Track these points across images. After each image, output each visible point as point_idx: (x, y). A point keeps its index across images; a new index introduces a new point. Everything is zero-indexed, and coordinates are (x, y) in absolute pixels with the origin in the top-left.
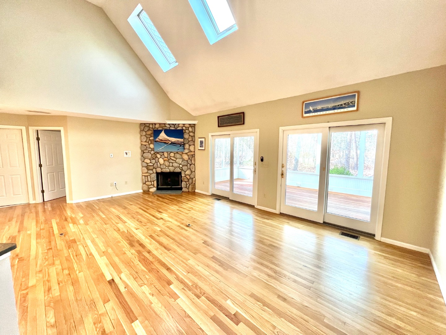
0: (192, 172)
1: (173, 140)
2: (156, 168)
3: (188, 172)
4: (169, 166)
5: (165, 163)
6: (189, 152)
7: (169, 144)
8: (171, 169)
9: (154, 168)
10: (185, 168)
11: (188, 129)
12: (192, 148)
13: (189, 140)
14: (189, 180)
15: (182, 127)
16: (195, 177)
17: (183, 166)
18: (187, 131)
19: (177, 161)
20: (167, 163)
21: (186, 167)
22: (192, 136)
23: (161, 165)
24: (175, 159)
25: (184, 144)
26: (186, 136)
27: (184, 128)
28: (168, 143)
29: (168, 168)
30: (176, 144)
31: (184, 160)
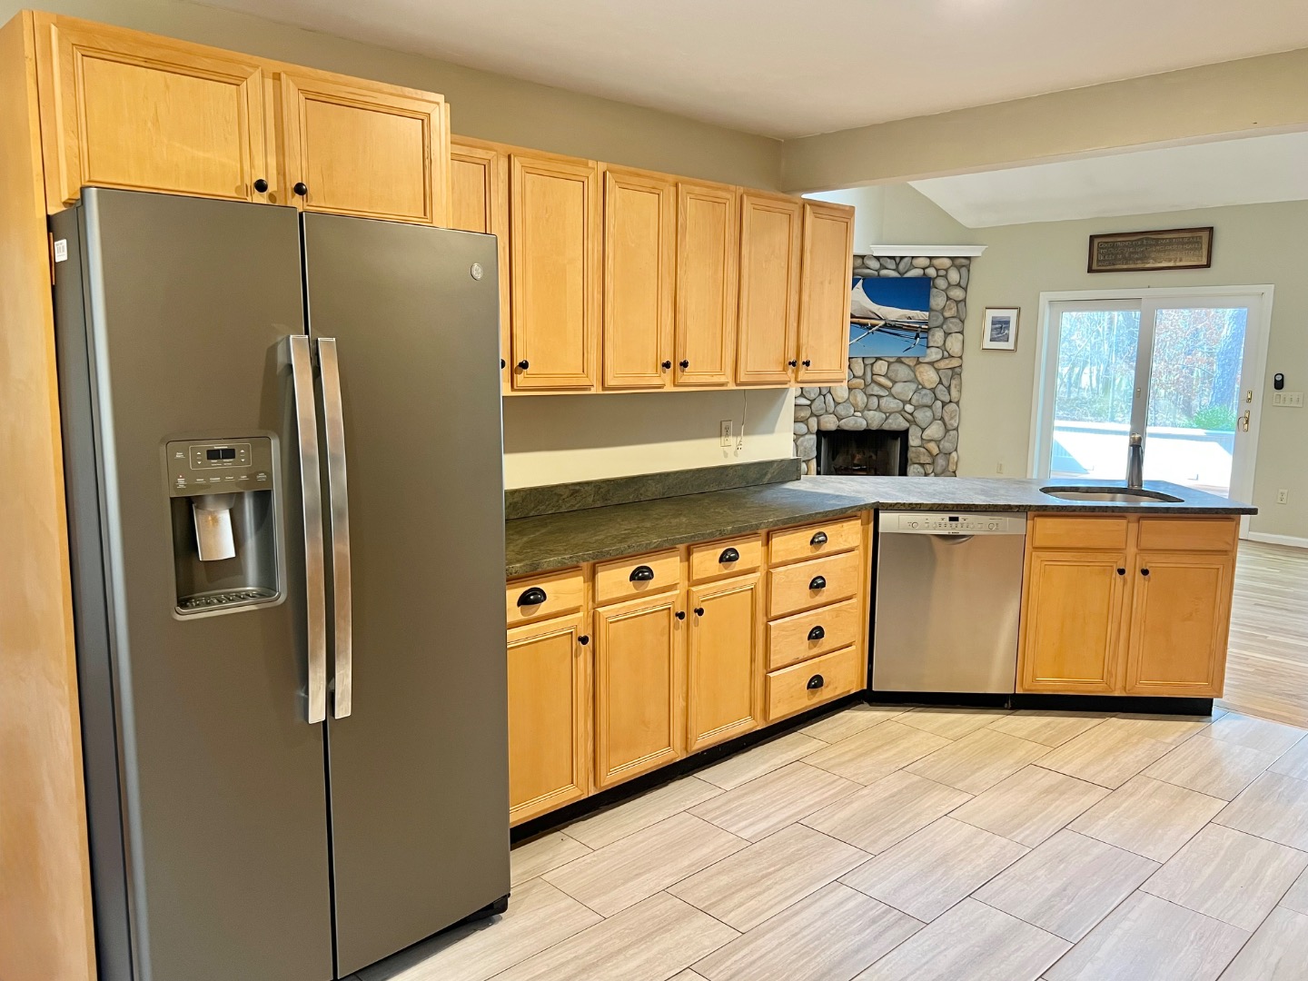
0: (947, 431)
1: (893, 313)
2: (817, 416)
3: (935, 431)
4: (867, 408)
5: (856, 397)
6: (943, 358)
7: (878, 330)
8: (875, 420)
9: (812, 414)
10: (923, 416)
11: (946, 277)
12: (954, 344)
13: (947, 314)
14: (934, 457)
15: (924, 269)
16: (956, 450)
17: (916, 408)
18: (941, 283)
19: (898, 388)
20: (860, 398)
21: (929, 413)
22: (957, 302)
23: (837, 404)
24: (889, 384)
25: (927, 331)
26: (937, 301)
27: (931, 272)
28: (873, 326)
29: (863, 417)
30: (900, 328)
31: (920, 387)
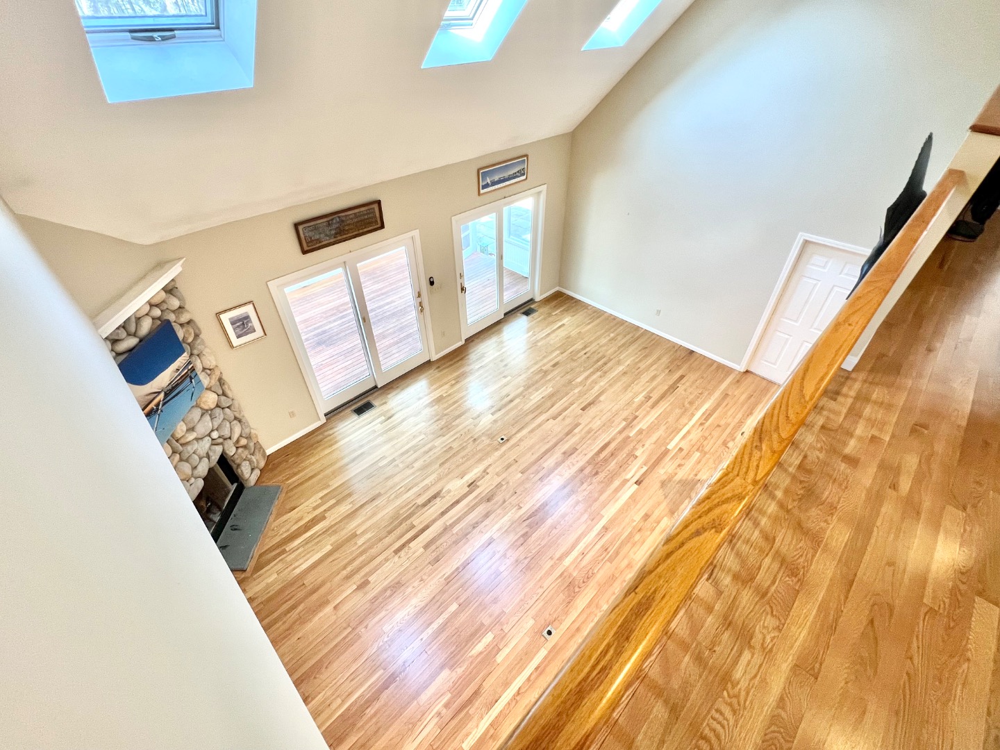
0: (241, 422)
8: (204, 470)
10: (225, 429)
11: (168, 308)
13: (190, 340)
15: (151, 315)
16: (251, 428)
17: (219, 430)
19: (200, 430)
21: (227, 424)
22: (189, 324)
30: (177, 385)
31: (210, 412)
